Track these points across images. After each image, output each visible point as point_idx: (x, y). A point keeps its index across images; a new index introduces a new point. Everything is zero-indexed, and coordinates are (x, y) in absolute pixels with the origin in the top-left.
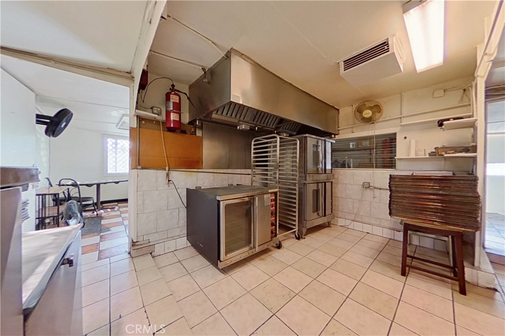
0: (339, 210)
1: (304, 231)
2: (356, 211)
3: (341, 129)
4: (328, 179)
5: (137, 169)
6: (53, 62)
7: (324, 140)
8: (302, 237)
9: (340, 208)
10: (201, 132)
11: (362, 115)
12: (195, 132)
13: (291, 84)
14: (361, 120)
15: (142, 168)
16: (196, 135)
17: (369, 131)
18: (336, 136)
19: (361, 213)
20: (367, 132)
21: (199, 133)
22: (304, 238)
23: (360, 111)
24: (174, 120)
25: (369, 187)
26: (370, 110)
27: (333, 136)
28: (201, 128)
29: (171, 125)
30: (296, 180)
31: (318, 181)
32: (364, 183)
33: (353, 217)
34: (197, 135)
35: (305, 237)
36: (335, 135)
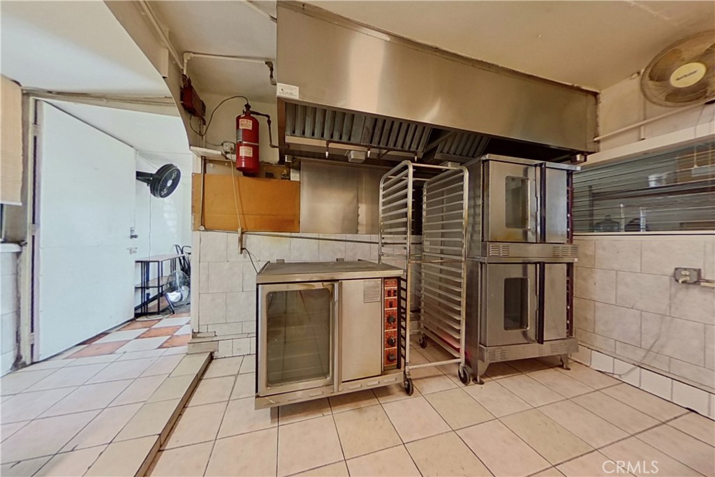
0: (596, 330)
1: (482, 367)
2: (648, 341)
3: (605, 139)
4: (557, 257)
5: (200, 231)
6: (105, 101)
7: (541, 165)
8: (475, 380)
9: (600, 327)
10: (298, 175)
11: (669, 85)
12: (288, 175)
13: (437, 49)
14: (667, 99)
15: (206, 230)
16: (289, 179)
17: (699, 127)
18: (588, 157)
19: (668, 351)
20: (692, 129)
21: (294, 176)
22: (482, 383)
23: (658, 75)
24: (246, 157)
25: (697, 283)
26: (698, 61)
27: (578, 157)
28: (298, 169)
29: (242, 164)
30: (461, 255)
31: (526, 260)
32: (676, 269)
33: (639, 355)
34: (292, 179)
35: (483, 380)
36: (585, 154)
